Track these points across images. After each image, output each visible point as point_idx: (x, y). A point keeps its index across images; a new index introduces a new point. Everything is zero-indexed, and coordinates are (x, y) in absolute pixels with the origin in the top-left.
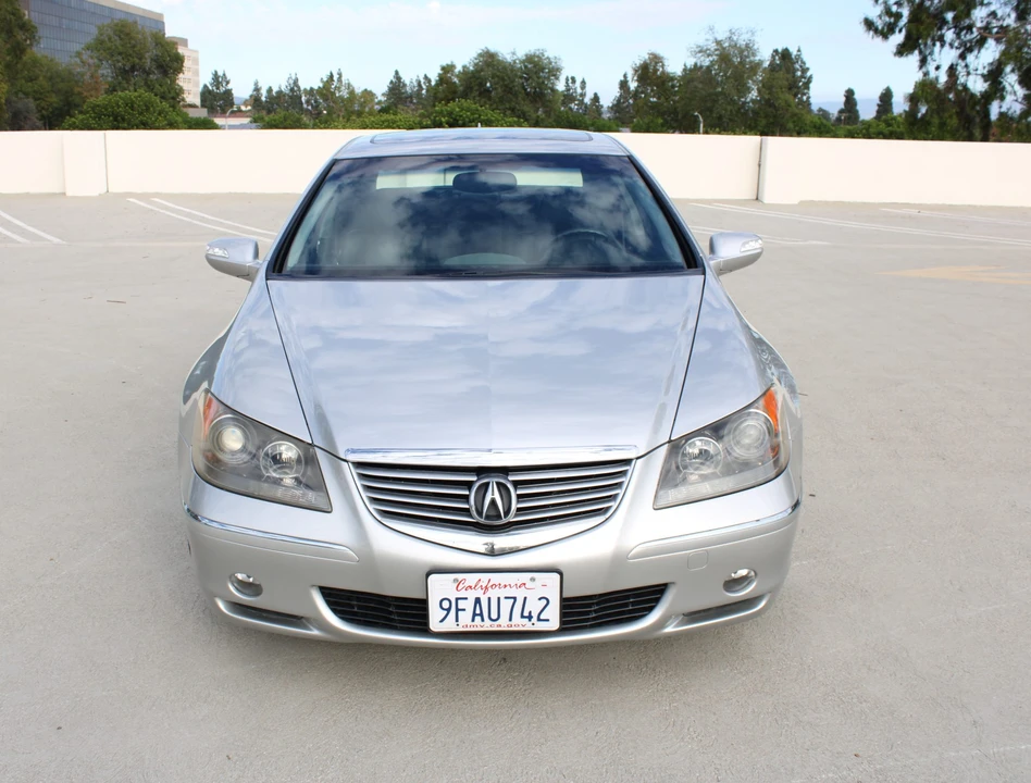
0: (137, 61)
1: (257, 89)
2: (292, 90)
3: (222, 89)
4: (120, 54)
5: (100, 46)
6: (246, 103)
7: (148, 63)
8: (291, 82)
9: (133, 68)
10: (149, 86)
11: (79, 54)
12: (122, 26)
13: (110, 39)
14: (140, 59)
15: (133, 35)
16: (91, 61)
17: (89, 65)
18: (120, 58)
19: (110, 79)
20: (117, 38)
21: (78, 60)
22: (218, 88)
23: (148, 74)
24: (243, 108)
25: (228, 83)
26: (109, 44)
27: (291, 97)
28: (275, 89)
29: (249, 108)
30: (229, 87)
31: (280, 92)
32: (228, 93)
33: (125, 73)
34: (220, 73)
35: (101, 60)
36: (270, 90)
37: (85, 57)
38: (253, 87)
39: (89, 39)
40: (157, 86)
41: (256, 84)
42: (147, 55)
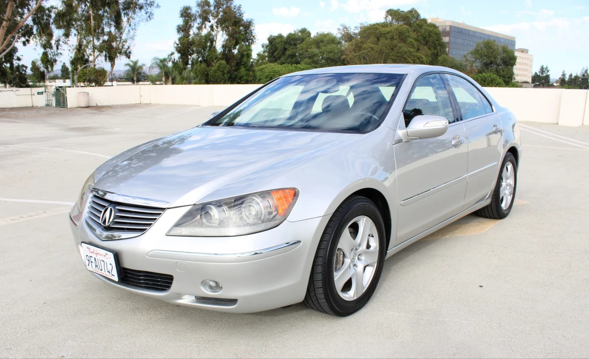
0: (493, 59)
1: (564, 75)
2: (583, 75)
3: (545, 75)
4: (486, 56)
5: (477, 53)
6: (557, 82)
7: (499, 61)
8: (584, 71)
9: (491, 63)
10: (497, 72)
11: (465, 56)
12: (488, 43)
13: (481, 49)
14: (495, 58)
15: (492, 47)
16: (470, 59)
17: (470, 61)
18: (485, 57)
19: (479, 68)
20: (485, 49)
21: (464, 59)
22: (542, 74)
23: (498, 66)
24: (555, 84)
25: (548, 71)
26: (481, 52)
27: (582, 79)
28: (574, 75)
29: (558, 84)
30: (548, 73)
31: (576, 77)
32: (548, 77)
33: (487, 65)
34: (545, 67)
35: (476, 59)
36: (571, 75)
37: (468, 57)
38: (561, 74)
39: (472, 49)
40: (502, 72)
41: (564, 72)
42: (499, 57)
